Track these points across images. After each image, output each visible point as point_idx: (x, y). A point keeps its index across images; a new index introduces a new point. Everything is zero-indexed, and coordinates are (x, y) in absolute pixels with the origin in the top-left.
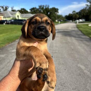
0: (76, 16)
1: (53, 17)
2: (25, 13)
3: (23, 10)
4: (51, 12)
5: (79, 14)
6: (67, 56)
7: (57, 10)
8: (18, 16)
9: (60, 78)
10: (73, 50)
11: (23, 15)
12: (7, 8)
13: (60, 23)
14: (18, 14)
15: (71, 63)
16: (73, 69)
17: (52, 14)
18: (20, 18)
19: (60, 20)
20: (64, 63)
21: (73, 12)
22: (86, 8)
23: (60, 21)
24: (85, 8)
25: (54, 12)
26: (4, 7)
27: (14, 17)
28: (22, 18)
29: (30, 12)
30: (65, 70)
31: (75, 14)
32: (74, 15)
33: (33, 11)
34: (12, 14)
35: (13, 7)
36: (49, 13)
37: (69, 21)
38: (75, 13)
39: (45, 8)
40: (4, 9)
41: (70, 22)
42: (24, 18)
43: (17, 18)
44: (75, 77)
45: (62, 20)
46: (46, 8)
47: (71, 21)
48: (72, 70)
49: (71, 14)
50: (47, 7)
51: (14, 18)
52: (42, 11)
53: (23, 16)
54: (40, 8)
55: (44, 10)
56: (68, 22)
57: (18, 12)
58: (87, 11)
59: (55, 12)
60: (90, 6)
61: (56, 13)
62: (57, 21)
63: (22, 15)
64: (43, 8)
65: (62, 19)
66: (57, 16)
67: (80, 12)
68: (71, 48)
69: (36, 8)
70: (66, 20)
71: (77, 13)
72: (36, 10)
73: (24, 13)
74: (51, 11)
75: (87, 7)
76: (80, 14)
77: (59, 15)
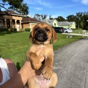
2: (62, 21)
3: (60, 18)
8: (55, 24)
12: (46, 16)
14: (55, 22)
18: (57, 26)
26: (43, 16)
28: (58, 26)
33: (70, 18)
34: (50, 22)
35: (51, 15)
36: (87, 21)
39: (83, 15)
40: (43, 18)
42: (61, 26)
43: (54, 26)
50: (85, 14)
51: (52, 26)
52: (80, 19)
53: (59, 24)
55: (82, 17)
57: (56, 20)
63: (58, 23)
64: (81, 15)
69: (73, 16)
73: (61, 21)
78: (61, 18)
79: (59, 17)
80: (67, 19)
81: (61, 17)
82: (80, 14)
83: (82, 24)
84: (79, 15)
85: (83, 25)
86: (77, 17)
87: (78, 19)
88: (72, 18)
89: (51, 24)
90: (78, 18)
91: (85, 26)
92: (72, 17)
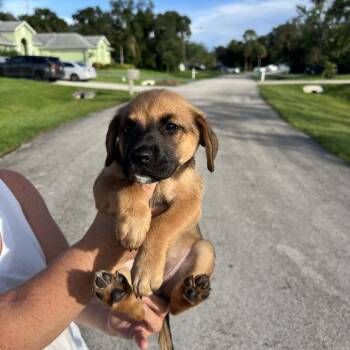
0: (255, 51)
1: (167, 50)
2: (55, 30)
3: (43, 17)
4: (162, 32)
5: (267, 42)
6: (232, 212)
7: (184, 21)
8: (24, 41)
9: (215, 302)
10: (253, 186)
11: (44, 36)
13: (198, 78)
14: (23, 31)
15: (252, 240)
16: (258, 263)
17: (167, 38)
18: (33, 51)
19: (197, 65)
20: (223, 238)
21: (245, 36)
22: (295, 20)
23: (198, 69)
24: (291, 22)
25: (174, 29)
27: (6, 46)
28: (40, 50)
29: (76, 25)
30: (231, 266)
31: (252, 42)
32: (250, 48)
33: (87, 21)
36: (152, 35)
37: (230, 70)
38: (254, 38)
39: (135, 12)
41: (234, 73)
42: (51, 50)
43: (20, 50)
44: (272, 295)
45: (203, 67)
46: (140, 13)
47: (237, 70)
48: (257, 267)
49: (240, 43)
50: (144, 9)
51: (8, 49)
52: (124, 25)
53: (44, 43)
54: (114, 12)
55: (132, 18)
56: (227, 73)
57: (24, 23)
58: (300, 34)
59: (178, 30)
60: (310, 15)
61: (179, 34)
62: (182, 67)
63: (40, 39)
64: (127, 12)
65: (204, 61)
66: (184, 47)
67: (274, 34)
68: (247, 179)
69: (99, 11)
70: (220, 64)
71: (261, 40)
72: (101, 21)
73: (49, 29)
74: (163, 28)
75: (300, 16)
76: (272, 44)
77: (193, 45)
78: (48, 18)
79: (39, 12)
80: (77, 22)
81: (46, 12)
82: (126, 7)
83: (133, 47)
84: (122, 9)
85: (136, 49)
86: (115, 17)
87: (117, 26)
88: (95, 20)
89: (6, 39)
90: (118, 21)
91: (144, 55)
92: (96, 15)
